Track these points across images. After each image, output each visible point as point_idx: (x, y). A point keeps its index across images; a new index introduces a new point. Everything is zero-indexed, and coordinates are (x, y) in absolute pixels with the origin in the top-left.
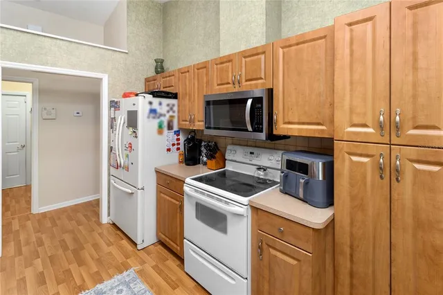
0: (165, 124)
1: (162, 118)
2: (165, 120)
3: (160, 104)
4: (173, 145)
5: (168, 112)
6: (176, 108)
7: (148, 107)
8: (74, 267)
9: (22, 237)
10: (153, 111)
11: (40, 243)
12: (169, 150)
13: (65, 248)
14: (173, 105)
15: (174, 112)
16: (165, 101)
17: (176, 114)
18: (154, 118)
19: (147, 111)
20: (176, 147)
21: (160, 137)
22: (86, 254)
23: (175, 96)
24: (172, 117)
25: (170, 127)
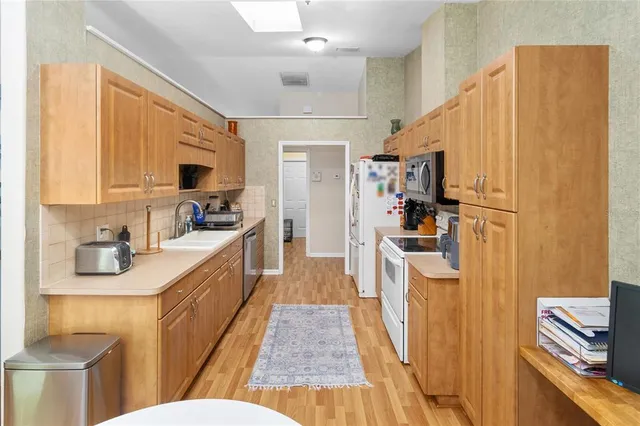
0: (386, 187)
1: (382, 181)
2: (386, 183)
3: (380, 167)
4: (395, 208)
5: (389, 174)
6: (397, 171)
7: (367, 171)
8: (314, 292)
9: (296, 268)
10: (373, 175)
11: (303, 274)
12: (390, 212)
13: (315, 280)
14: (395, 168)
15: (396, 175)
16: (386, 164)
17: (398, 178)
18: (374, 181)
19: (367, 175)
20: (398, 210)
21: (380, 199)
22: (324, 288)
23: (396, 159)
24: (393, 180)
25: (391, 189)
